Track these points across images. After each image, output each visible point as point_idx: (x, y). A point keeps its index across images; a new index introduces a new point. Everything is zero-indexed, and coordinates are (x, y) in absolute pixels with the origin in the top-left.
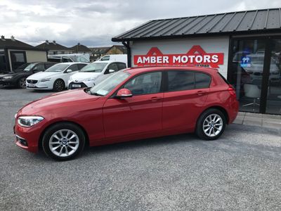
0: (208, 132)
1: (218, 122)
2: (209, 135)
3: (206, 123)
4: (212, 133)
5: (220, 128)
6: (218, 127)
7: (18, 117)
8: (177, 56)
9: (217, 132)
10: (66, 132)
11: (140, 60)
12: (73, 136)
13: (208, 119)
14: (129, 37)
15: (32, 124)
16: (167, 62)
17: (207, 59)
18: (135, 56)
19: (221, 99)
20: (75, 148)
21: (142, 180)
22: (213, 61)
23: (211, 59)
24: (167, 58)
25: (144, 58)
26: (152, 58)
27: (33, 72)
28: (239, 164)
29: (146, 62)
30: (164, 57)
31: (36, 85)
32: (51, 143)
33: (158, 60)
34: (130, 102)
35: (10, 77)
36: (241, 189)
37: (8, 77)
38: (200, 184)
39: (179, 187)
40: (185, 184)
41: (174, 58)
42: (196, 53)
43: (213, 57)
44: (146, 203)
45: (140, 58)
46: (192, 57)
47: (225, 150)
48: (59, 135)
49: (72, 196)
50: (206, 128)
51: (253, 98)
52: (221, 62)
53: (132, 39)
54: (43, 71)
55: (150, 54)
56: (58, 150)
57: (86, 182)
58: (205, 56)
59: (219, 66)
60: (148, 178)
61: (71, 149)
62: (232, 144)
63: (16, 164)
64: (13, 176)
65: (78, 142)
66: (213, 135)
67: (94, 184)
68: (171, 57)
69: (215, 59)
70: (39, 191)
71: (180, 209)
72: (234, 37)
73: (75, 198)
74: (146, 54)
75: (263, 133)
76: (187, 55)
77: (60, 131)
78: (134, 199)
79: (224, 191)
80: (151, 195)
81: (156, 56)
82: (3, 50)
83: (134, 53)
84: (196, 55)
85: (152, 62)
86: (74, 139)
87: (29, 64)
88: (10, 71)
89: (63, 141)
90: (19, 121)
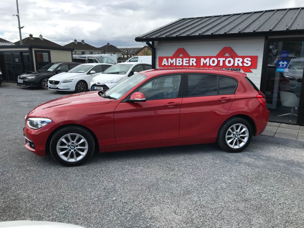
0: (231, 143)
1: (244, 133)
2: (232, 146)
3: (230, 133)
4: (236, 144)
5: (246, 140)
6: (243, 138)
7: (27, 119)
8: (205, 58)
9: (242, 144)
10: (75, 136)
11: (165, 62)
12: (82, 141)
13: (232, 129)
14: (154, 37)
15: (40, 126)
16: (195, 64)
17: (238, 62)
18: (159, 58)
19: (250, 107)
20: (83, 154)
21: (149, 192)
22: (245, 65)
23: (243, 62)
24: (195, 60)
25: (170, 60)
26: (178, 59)
27: (56, 72)
28: (261, 180)
29: (172, 64)
30: (191, 59)
31: (58, 86)
32: (58, 147)
33: (185, 62)
34: (144, 107)
35: (33, 77)
36: (258, 208)
37: (31, 77)
38: (213, 200)
39: (188, 201)
40: (196, 199)
41: (202, 60)
42: (227, 55)
43: (245, 60)
44: (150, 217)
45: (165, 60)
46: (221, 60)
47: (249, 165)
48: (67, 139)
49: (73, 203)
50: (229, 139)
51: (290, 108)
52: (254, 65)
53: (157, 39)
54: (67, 71)
55: (176, 56)
56: (66, 155)
57: (90, 190)
58: (236, 59)
59: (252, 70)
60: (157, 189)
61: (80, 155)
62: (258, 158)
63: (23, 167)
64: (17, 179)
65: (87, 147)
66: (237, 147)
67: (98, 192)
68: (198, 59)
69: (248, 62)
70: (41, 196)
71: (184, 225)
72: (270, 37)
73: (75, 206)
74: (171, 56)
75: (296, 147)
76: (217, 57)
77: (69, 135)
78: (138, 211)
79: (238, 209)
80: (157, 208)
81: (182, 58)
82: (27, 49)
83: (159, 54)
84: (226, 58)
85: (178, 64)
86: (83, 144)
87: (53, 64)
88: (34, 70)
89: (72, 146)
90: (28, 122)
